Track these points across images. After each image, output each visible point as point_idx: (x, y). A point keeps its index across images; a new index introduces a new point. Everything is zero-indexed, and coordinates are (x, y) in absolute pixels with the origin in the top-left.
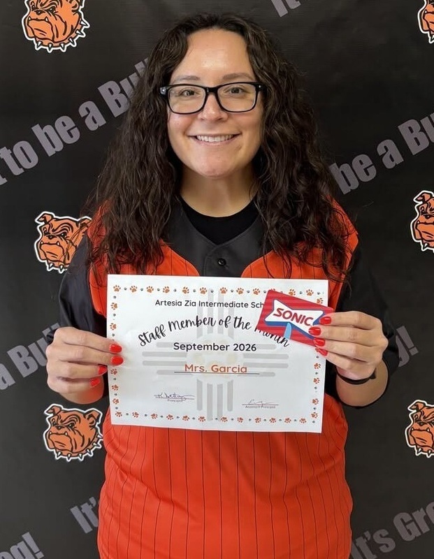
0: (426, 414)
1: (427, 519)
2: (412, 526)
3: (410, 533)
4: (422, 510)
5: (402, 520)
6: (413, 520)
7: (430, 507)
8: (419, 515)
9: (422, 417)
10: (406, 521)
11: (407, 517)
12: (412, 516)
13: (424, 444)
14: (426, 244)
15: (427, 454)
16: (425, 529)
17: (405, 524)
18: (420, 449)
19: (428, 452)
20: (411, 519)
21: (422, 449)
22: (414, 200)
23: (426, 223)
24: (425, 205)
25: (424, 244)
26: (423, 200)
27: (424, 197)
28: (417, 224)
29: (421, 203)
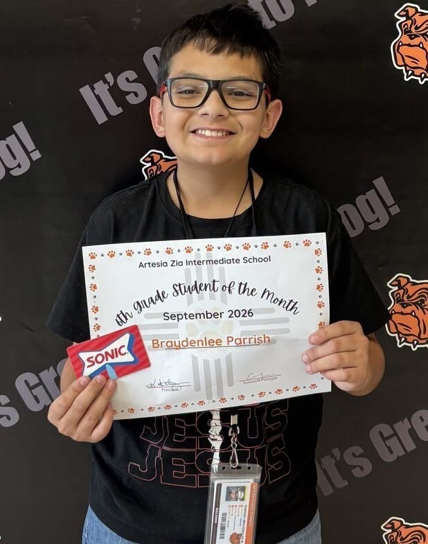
0: (410, 293)
1: (412, 432)
2: (393, 442)
3: (391, 452)
4: (406, 420)
5: (381, 434)
6: (395, 434)
7: (416, 417)
8: (402, 427)
9: (405, 296)
10: (385, 436)
11: (385, 429)
12: (394, 430)
13: (409, 333)
14: (410, 72)
15: (412, 345)
16: (411, 446)
17: (384, 439)
18: (403, 339)
19: (413, 343)
20: (391, 432)
21: (406, 339)
22: (396, 15)
23: (409, 45)
24: (409, 22)
25: (407, 71)
26: (407, 15)
27: (407, 11)
28: (399, 46)
29: (404, 19)
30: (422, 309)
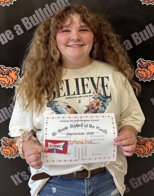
0: (141, 141)
1: (142, 180)
2: (136, 183)
3: (135, 186)
4: (140, 177)
5: (133, 181)
6: (137, 181)
7: (142, 176)
8: (139, 179)
9: (140, 142)
10: (134, 181)
11: (134, 179)
12: (136, 179)
13: (141, 153)
14: (141, 78)
15: (142, 156)
16: (141, 184)
17: (134, 182)
18: (139, 154)
19: (142, 155)
20: (136, 180)
21: (140, 154)
22: (137, 62)
23: (141, 71)
24: (141, 64)
25: (140, 78)
26: (140, 62)
27: (140, 61)
28: (138, 71)
29: (139, 63)
30: (145, 146)
